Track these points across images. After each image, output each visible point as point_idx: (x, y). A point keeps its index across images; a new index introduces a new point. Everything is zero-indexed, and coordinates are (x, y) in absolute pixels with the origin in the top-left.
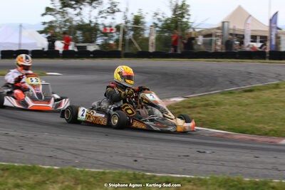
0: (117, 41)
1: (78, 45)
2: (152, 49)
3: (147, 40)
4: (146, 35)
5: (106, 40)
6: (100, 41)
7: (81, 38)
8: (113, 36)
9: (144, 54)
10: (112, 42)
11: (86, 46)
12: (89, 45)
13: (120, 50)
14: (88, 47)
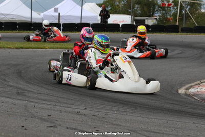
1: (137, 18)
11: (144, 20)
12: (147, 19)
13: (177, 24)
14: (146, 21)
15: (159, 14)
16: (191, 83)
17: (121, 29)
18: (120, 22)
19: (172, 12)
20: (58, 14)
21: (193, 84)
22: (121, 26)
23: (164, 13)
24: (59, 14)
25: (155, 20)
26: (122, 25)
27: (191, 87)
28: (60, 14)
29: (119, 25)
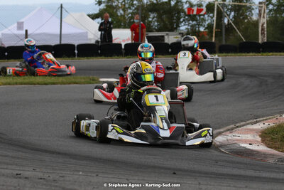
0: (210, 27)
1: (151, 34)
2: (262, 39)
3: (256, 24)
4: (255, 18)
5: (192, 26)
6: (183, 28)
7: (156, 23)
8: (204, 20)
9: (250, 47)
10: (202, 29)
11: (163, 37)
12: (167, 34)
13: (213, 40)
14: (166, 37)
15: (186, 27)
16: (219, 128)
17: (124, 51)
18: (124, 41)
19: (207, 23)
20: (24, 32)
21: (222, 130)
22: (123, 47)
23: (195, 25)
24: (26, 31)
25: (180, 36)
26: (125, 45)
27: (220, 134)
28: (29, 33)
29: (121, 45)
